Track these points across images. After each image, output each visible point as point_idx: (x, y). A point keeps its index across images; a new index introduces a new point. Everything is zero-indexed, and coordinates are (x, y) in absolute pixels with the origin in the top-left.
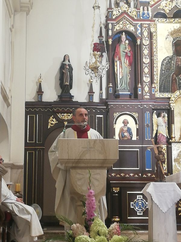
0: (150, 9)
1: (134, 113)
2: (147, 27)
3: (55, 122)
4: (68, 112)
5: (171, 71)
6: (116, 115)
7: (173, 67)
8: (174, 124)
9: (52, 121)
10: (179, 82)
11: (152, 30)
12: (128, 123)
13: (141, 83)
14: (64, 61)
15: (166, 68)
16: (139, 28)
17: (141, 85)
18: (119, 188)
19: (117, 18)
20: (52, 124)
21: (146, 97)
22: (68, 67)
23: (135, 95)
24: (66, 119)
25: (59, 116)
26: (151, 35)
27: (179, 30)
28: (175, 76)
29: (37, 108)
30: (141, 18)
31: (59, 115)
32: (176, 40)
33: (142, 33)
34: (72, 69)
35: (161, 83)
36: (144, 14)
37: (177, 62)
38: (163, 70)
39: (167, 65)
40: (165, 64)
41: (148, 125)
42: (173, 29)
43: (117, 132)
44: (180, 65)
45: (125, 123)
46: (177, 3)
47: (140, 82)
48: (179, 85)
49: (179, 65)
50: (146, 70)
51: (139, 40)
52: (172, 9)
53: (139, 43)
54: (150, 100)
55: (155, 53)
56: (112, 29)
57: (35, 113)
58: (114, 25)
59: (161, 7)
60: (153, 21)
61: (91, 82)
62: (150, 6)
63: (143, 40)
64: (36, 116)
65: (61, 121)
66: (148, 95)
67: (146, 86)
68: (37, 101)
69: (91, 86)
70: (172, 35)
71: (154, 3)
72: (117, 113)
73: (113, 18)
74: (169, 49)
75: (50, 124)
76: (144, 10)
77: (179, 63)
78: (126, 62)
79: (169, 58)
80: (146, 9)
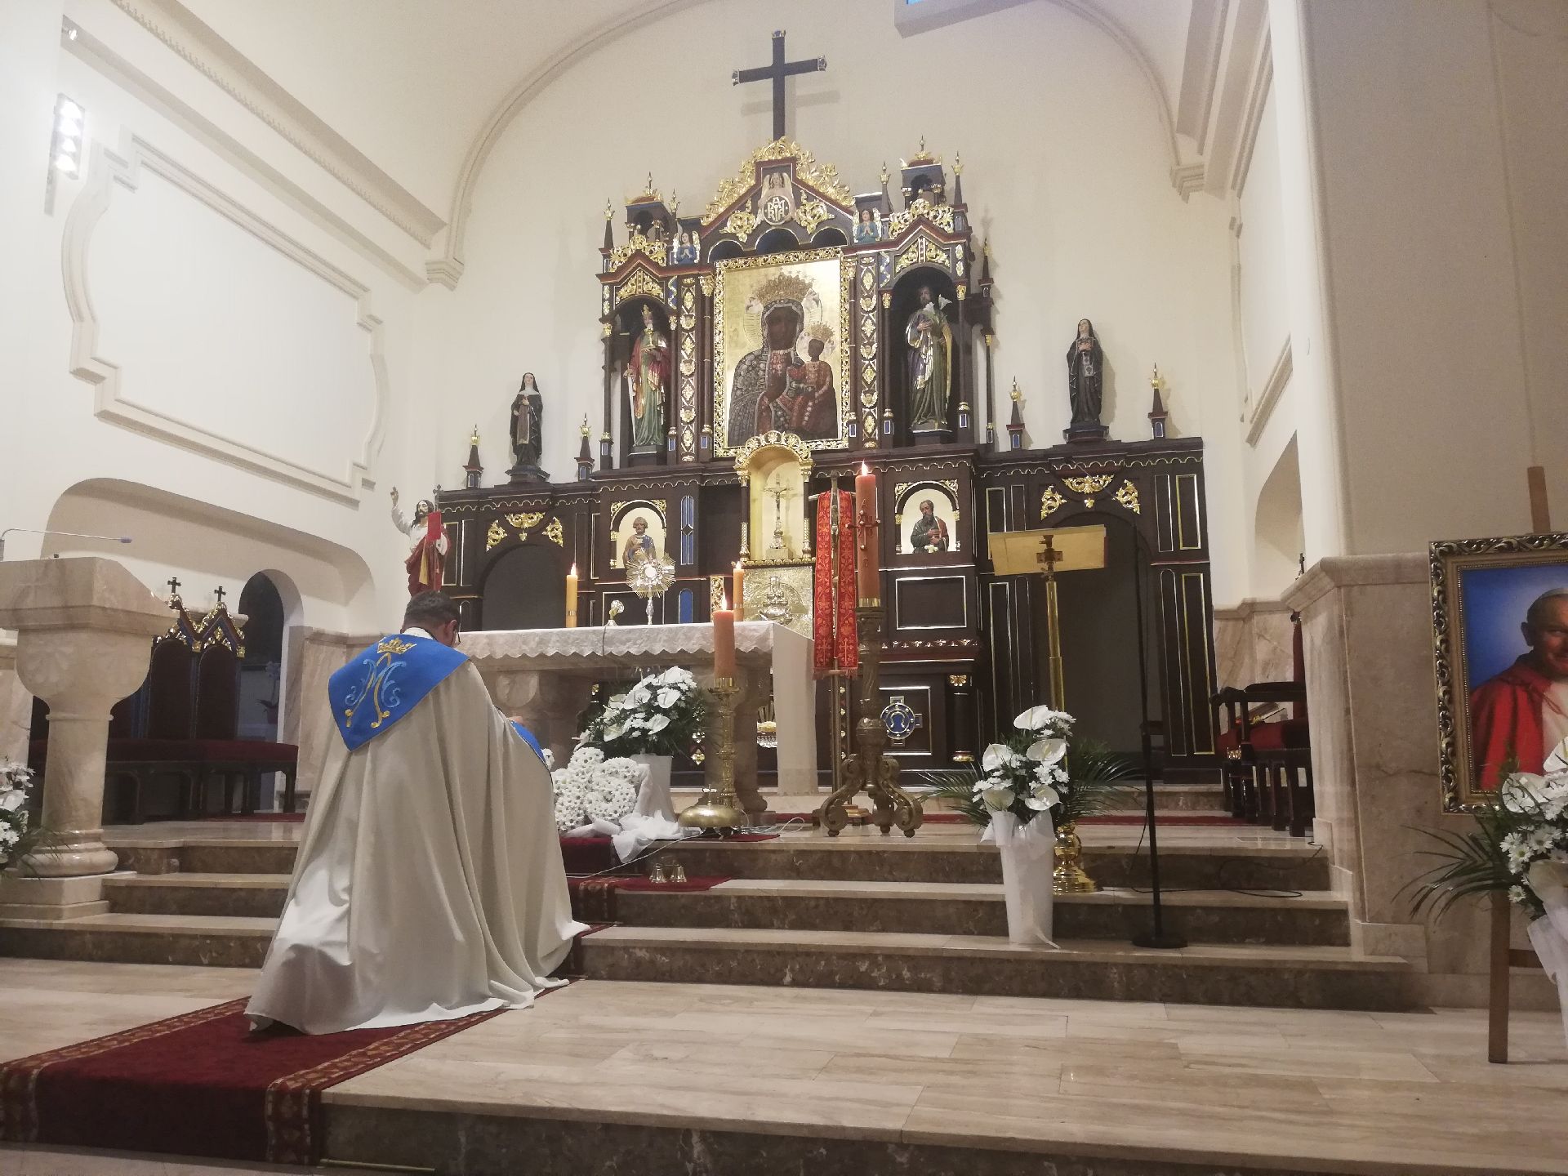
0: (695, 236)
1: (657, 502)
2: (691, 285)
3: (502, 536)
4: (529, 510)
5: (757, 388)
6: (617, 507)
7: (765, 377)
8: (748, 520)
9: (496, 535)
10: (776, 415)
11: (706, 292)
13: (676, 426)
14: (523, 388)
16: (672, 288)
17: (676, 430)
18: (597, 686)
19: (620, 270)
20: (494, 540)
21: (687, 458)
22: (526, 402)
23: (662, 457)
24: (526, 525)
25: (510, 520)
26: (705, 306)
27: (780, 282)
28: (766, 400)
29: (462, 505)
30: (676, 262)
31: (513, 520)
32: (771, 309)
33: (680, 301)
34: (541, 407)
35: (732, 421)
36: (681, 251)
37: (773, 364)
38: (738, 389)
39: (748, 375)
40: (742, 373)
41: (687, 529)
42: (764, 282)
43: (620, 550)
44: (780, 372)
45: (641, 526)
46: (766, 214)
47: (673, 423)
48: (776, 422)
49: (777, 371)
50: (688, 392)
51: (672, 319)
52: (754, 231)
53: (673, 327)
54: (695, 465)
55: (720, 348)
56: (611, 300)
57: (458, 517)
58: (615, 288)
59: (729, 229)
60: (706, 266)
61: (584, 433)
62: (700, 229)
63: (682, 318)
64: (461, 524)
65: (513, 532)
66: (691, 454)
67: (688, 432)
68: (465, 488)
69: (585, 441)
70: (761, 296)
71: (710, 220)
72: (619, 504)
73: (611, 271)
74: (753, 333)
75: (490, 541)
76: (681, 243)
77: (779, 367)
78: (651, 377)
79: (752, 357)
80: (687, 239)
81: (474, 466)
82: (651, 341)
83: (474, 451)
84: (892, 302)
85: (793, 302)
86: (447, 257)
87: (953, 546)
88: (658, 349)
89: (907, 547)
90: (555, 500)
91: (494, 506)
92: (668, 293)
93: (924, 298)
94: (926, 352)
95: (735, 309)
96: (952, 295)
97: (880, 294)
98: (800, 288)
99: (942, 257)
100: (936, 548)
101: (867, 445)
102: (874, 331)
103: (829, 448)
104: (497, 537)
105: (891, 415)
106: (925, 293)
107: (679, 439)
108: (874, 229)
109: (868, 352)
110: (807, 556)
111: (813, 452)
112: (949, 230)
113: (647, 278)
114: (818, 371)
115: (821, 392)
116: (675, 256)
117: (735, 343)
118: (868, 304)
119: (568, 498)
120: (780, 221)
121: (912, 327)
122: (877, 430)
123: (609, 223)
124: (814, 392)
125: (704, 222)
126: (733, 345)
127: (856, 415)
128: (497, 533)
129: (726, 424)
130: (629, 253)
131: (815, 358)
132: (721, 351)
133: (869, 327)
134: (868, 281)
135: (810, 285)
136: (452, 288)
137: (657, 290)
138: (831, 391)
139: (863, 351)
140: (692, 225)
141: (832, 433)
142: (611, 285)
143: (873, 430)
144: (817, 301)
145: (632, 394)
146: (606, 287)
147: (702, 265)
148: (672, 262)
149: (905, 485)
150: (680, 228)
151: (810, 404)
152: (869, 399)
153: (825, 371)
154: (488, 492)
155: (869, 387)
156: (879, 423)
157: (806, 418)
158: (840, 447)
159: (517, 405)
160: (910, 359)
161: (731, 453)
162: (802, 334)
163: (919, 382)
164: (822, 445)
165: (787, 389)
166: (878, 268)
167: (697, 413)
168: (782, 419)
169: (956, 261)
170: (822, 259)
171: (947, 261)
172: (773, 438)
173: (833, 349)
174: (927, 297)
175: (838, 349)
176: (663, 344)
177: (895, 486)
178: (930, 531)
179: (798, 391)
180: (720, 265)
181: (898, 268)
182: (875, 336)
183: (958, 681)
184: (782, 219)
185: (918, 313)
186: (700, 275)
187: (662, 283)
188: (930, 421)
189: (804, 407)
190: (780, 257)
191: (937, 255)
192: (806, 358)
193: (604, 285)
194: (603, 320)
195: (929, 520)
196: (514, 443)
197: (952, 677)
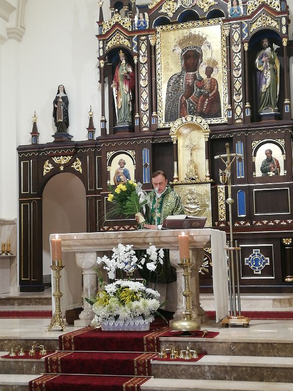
1: (130, 151)
2: (144, 40)
3: (51, 168)
4: (64, 155)
5: (179, 92)
6: (110, 155)
8: (177, 161)
9: (48, 167)
10: (189, 106)
11: (152, 43)
12: (125, 164)
13: (139, 113)
14: (59, 92)
15: (174, 90)
16: (135, 42)
17: (139, 115)
19: (108, 33)
20: (47, 170)
21: (145, 129)
22: (61, 100)
23: (132, 128)
24: (63, 163)
25: (54, 160)
26: (152, 51)
28: (184, 98)
29: (30, 152)
31: (56, 160)
32: (186, 52)
33: (139, 48)
36: (139, 23)
37: (187, 79)
38: (169, 92)
39: (174, 85)
40: (171, 84)
41: (146, 165)
42: (181, 37)
43: (112, 176)
44: (191, 84)
45: (122, 164)
47: (137, 111)
48: (189, 109)
49: (189, 83)
50: (145, 95)
51: (135, 58)
52: (176, 11)
53: (136, 61)
54: (149, 133)
55: (159, 71)
56: (103, 48)
57: (29, 158)
58: (105, 42)
59: (163, 10)
60: (152, 31)
61: (90, 115)
62: (149, 11)
63: (141, 58)
64: (30, 162)
65: (56, 166)
66: (147, 127)
67: (145, 116)
68: (31, 144)
69: (91, 120)
70: (180, 44)
71: (154, 6)
72: (111, 153)
73: (103, 33)
74: (176, 64)
75: (45, 171)
76: (139, 18)
77: (190, 81)
78: (125, 88)
79: (176, 76)
80: (142, 16)
81: (35, 133)
82: (124, 69)
83: (35, 124)
84: (249, 47)
85: (197, 47)
86: (17, 26)
87: (282, 173)
88: (128, 73)
89: (258, 173)
90: (77, 150)
91: (46, 153)
92: (133, 44)
93: (265, 44)
94: (267, 72)
95: (167, 51)
96: (280, 43)
97: (243, 43)
98: (201, 40)
99: (275, 24)
100: (274, 174)
101: (237, 121)
102: (240, 62)
103: (218, 123)
104: (49, 168)
105: (249, 106)
106: (266, 42)
107: (140, 119)
108: (239, 10)
109: (237, 74)
110: (208, 178)
111: (210, 125)
112: (278, 10)
113: (122, 37)
114: (211, 83)
115: (212, 94)
116: (136, 26)
117: (167, 69)
118: (236, 49)
119: (84, 149)
120: (190, 6)
121: (259, 59)
122: (242, 114)
123: (101, 9)
124: (208, 94)
125: (150, 7)
126: (166, 69)
127: (231, 106)
128: (48, 166)
129: (163, 111)
130: (112, 24)
131: (209, 76)
132: (160, 73)
133: (237, 61)
134: (236, 37)
135: (206, 38)
136: (20, 41)
137: (126, 43)
138: (217, 94)
139: (235, 73)
140: (144, 8)
141: (218, 114)
142: (103, 40)
143: (241, 114)
144: (209, 47)
145: (115, 96)
146: (101, 42)
147: (149, 30)
148: (135, 28)
149: (257, 142)
150: (137, 10)
151: (207, 100)
152: (238, 98)
153: (214, 83)
154: (43, 146)
155: (238, 91)
156: (243, 110)
157: (205, 107)
158: (223, 122)
159: (56, 102)
160: (258, 76)
161: (167, 126)
162: (202, 64)
163: (263, 89)
164: (214, 121)
165: (194, 92)
166: (242, 30)
167: (149, 106)
168: (192, 108)
169: (281, 26)
170: (211, 25)
171: (277, 26)
172: (189, 119)
173: (218, 71)
174: (267, 44)
175: (221, 71)
176: (130, 70)
177: (252, 142)
178: (271, 165)
179: (200, 94)
180: (158, 29)
181: (252, 30)
182: (240, 65)
183: (287, 242)
184: (191, 4)
185: (262, 52)
186: (148, 35)
187: (130, 39)
188: (269, 108)
189: (203, 101)
190: (190, 24)
191: (272, 23)
192: (204, 76)
193: (100, 40)
194: (100, 58)
195: (270, 159)
196: (55, 121)
197: (284, 240)
